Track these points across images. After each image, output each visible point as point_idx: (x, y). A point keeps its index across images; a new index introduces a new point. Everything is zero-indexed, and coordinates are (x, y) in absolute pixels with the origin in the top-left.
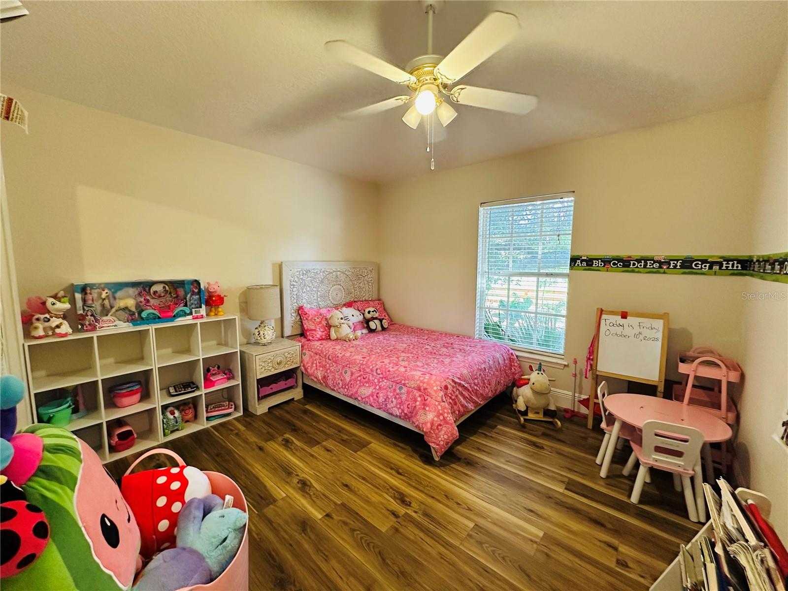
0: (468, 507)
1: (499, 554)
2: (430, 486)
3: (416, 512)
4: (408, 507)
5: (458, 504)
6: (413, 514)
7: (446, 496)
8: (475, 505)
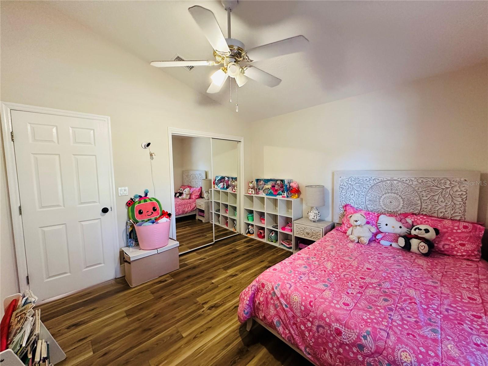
0: (197, 337)
1: (161, 343)
2: (221, 321)
3: (203, 311)
4: (207, 309)
5: (201, 333)
6: (202, 310)
7: (210, 327)
8: (198, 341)
